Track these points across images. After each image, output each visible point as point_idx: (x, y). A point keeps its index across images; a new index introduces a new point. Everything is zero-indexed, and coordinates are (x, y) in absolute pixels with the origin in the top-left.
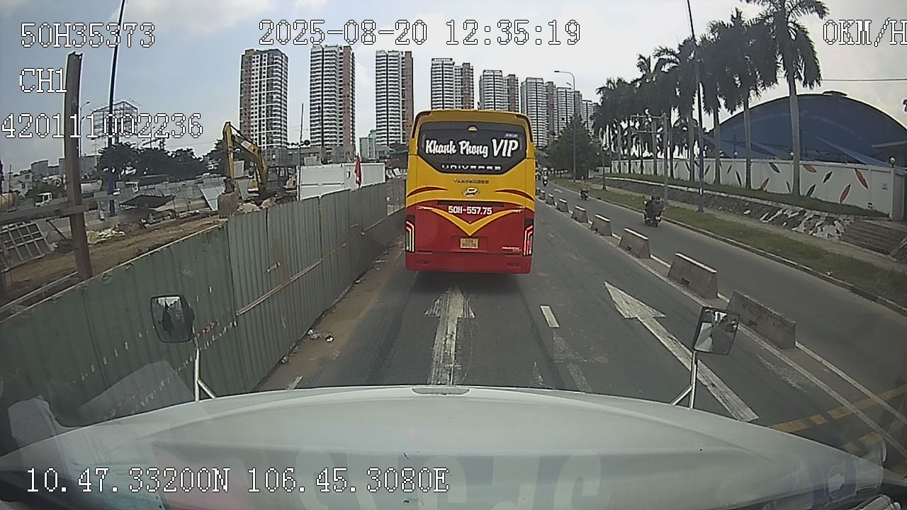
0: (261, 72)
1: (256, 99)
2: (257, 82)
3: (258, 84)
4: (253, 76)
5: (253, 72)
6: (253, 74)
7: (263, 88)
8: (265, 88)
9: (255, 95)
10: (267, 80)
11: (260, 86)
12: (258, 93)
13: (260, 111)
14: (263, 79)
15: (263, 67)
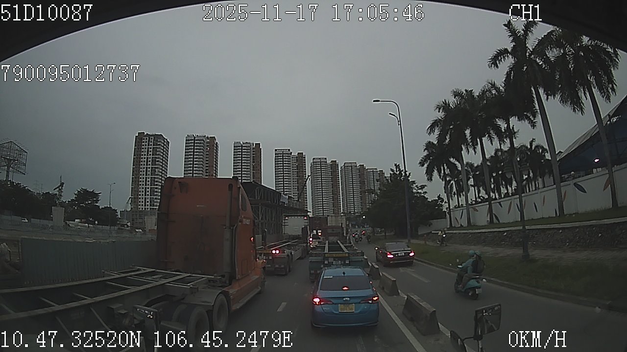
0: (148, 151)
1: (144, 171)
2: (145, 158)
3: (145, 160)
4: (142, 153)
5: (143, 150)
6: (143, 152)
7: (149, 163)
8: (150, 163)
9: (143, 167)
10: (152, 158)
11: (147, 162)
12: (145, 166)
13: (146, 180)
14: (149, 156)
15: (150, 147)
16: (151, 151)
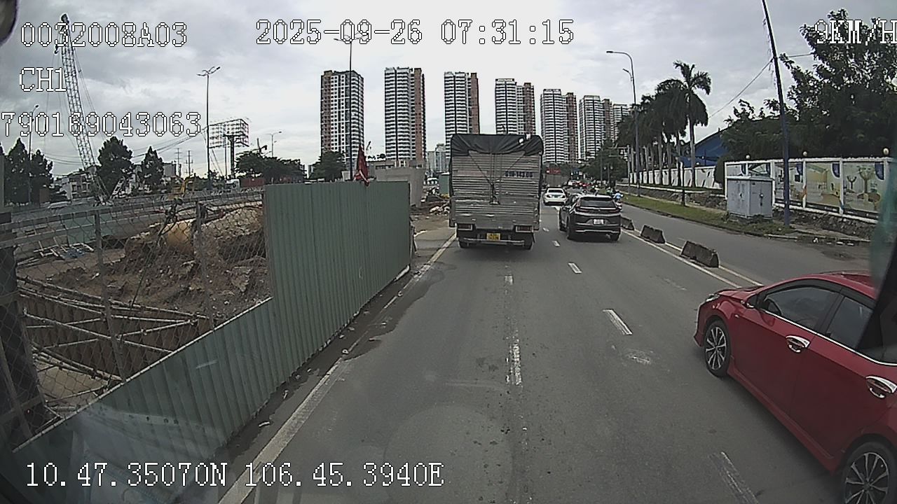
0: (339, 92)
1: (336, 116)
3: (337, 103)
4: (332, 95)
5: (332, 91)
7: (342, 106)
12: (337, 110)
13: (339, 127)
14: (341, 98)
15: (341, 86)
16: (343, 92)
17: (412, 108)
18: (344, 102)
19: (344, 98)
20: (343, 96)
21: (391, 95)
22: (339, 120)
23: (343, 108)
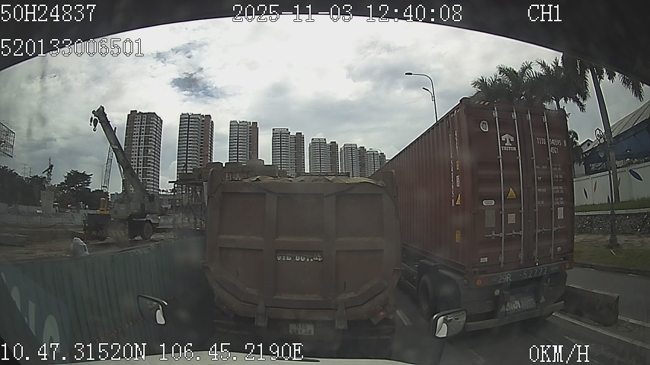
0: (140, 130)
1: (136, 151)
2: (137, 138)
4: (134, 132)
5: (135, 129)
9: (135, 147)
10: (145, 137)
11: (139, 141)
14: (142, 136)
15: (143, 125)
16: (143, 130)
17: (201, 149)
18: (143, 139)
19: (144, 135)
20: (143, 134)
21: (184, 137)
22: (138, 155)
23: (142, 144)
